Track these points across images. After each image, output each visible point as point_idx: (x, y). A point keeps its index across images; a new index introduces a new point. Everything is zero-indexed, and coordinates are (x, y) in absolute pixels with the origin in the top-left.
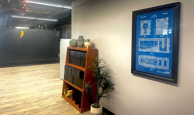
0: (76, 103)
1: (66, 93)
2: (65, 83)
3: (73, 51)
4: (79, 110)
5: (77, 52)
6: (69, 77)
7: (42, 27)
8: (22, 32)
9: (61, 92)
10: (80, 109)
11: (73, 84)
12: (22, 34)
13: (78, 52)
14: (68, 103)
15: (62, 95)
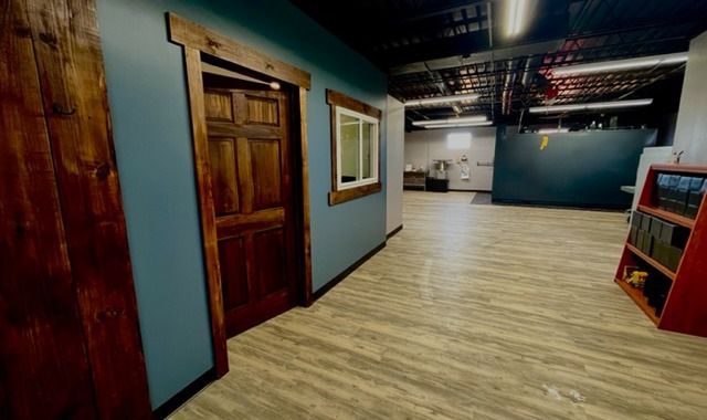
0: (651, 304)
1: (629, 276)
2: (627, 252)
3: (665, 176)
4: (653, 321)
5: (678, 177)
6: (641, 237)
7: (600, 125)
8: (546, 138)
9: (615, 272)
10: (659, 320)
11: (650, 256)
12: (545, 143)
13: (683, 178)
14: (628, 298)
15: (617, 276)
